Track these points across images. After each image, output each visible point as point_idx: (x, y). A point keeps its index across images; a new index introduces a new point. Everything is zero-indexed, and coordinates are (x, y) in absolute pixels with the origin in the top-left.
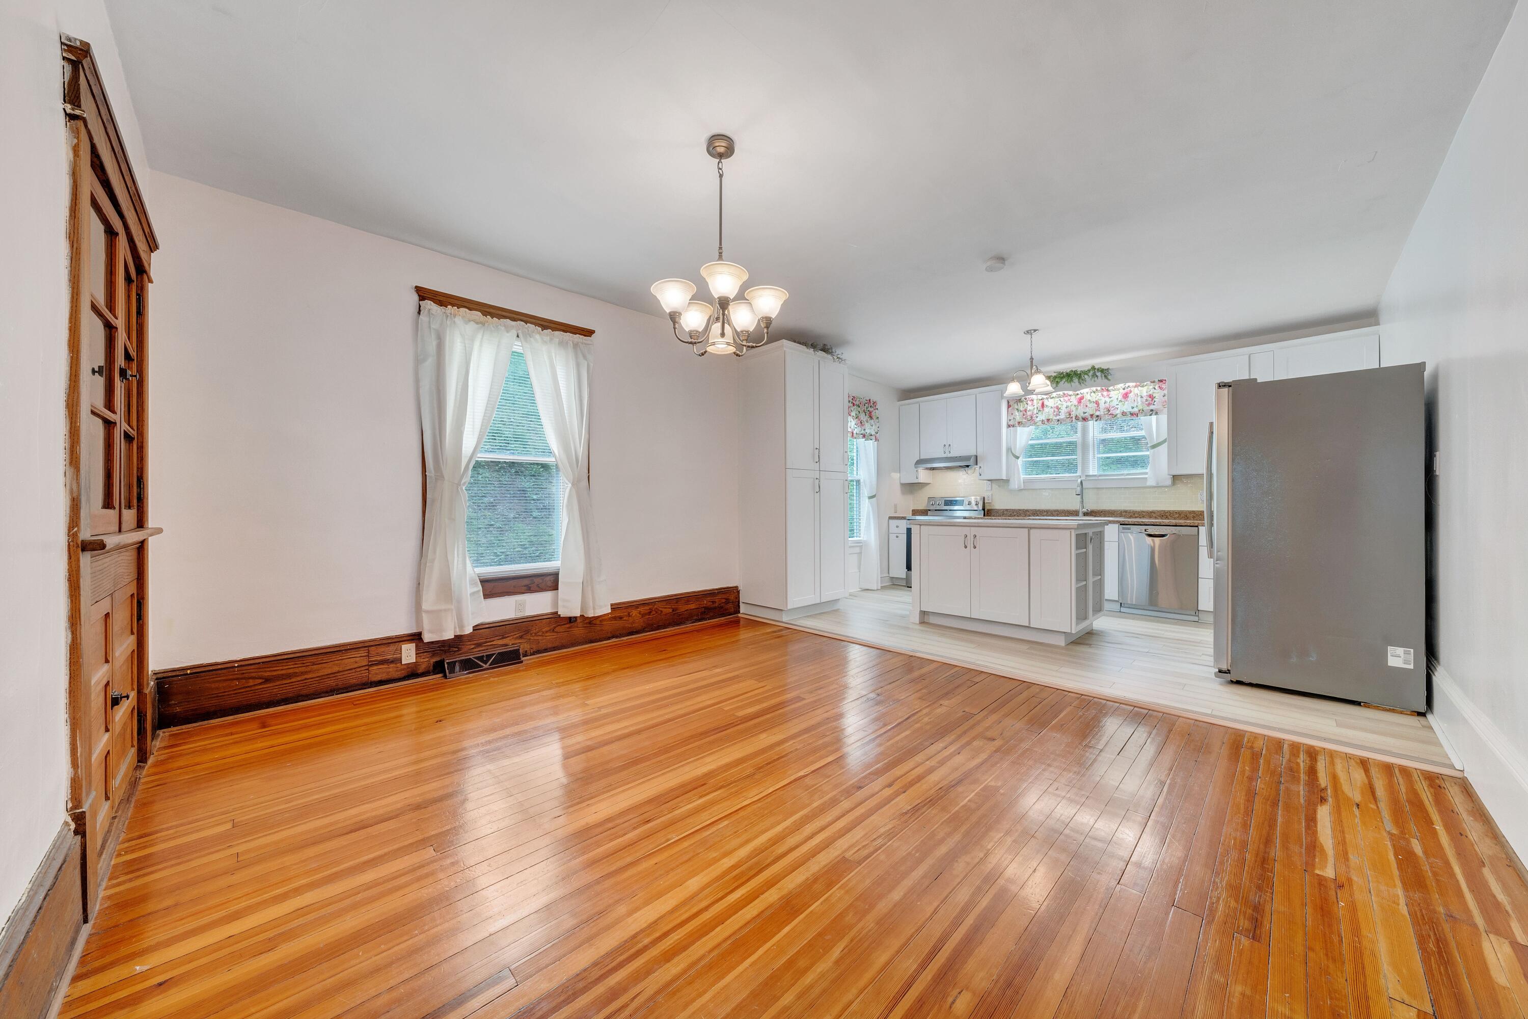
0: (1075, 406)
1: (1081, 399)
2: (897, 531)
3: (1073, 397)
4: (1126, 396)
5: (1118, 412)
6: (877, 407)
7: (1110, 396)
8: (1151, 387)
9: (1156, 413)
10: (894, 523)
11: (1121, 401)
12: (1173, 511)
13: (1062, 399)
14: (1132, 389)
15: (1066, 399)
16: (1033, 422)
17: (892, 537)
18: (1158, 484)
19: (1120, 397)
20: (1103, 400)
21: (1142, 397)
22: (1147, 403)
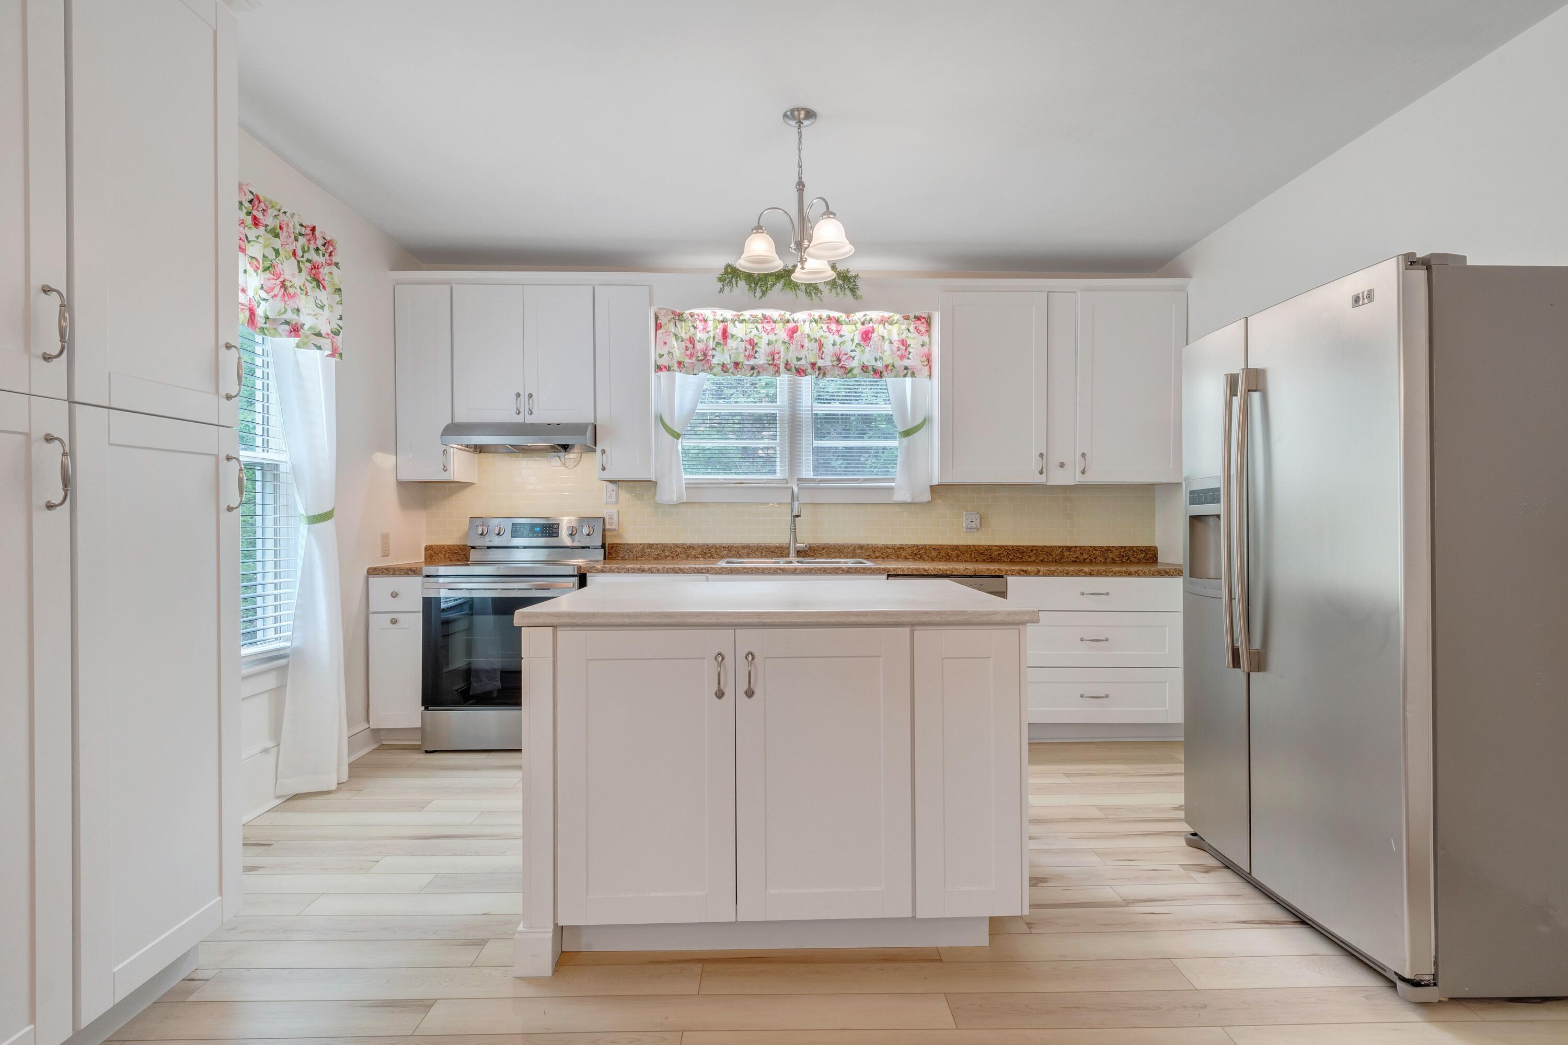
0: (784, 342)
1: (794, 331)
2: (394, 605)
3: (779, 326)
4: (866, 336)
5: (855, 364)
6: (335, 259)
7: (842, 333)
8: (904, 327)
9: (913, 375)
10: (381, 584)
11: (858, 344)
12: (930, 546)
13: (760, 326)
14: (875, 326)
15: (768, 327)
16: (707, 365)
17: (378, 623)
18: (913, 499)
19: (858, 338)
20: (831, 338)
21: (891, 342)
22: (899, 353)
